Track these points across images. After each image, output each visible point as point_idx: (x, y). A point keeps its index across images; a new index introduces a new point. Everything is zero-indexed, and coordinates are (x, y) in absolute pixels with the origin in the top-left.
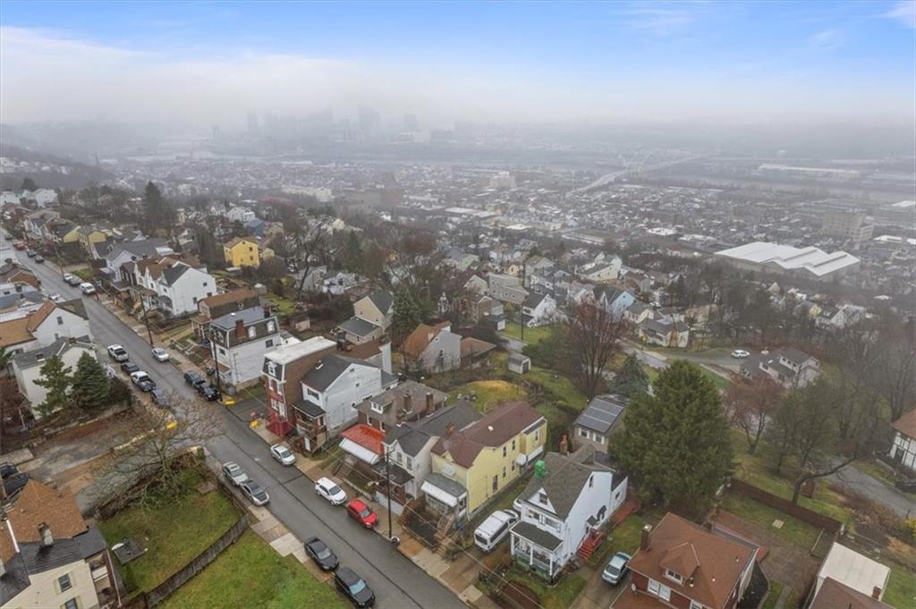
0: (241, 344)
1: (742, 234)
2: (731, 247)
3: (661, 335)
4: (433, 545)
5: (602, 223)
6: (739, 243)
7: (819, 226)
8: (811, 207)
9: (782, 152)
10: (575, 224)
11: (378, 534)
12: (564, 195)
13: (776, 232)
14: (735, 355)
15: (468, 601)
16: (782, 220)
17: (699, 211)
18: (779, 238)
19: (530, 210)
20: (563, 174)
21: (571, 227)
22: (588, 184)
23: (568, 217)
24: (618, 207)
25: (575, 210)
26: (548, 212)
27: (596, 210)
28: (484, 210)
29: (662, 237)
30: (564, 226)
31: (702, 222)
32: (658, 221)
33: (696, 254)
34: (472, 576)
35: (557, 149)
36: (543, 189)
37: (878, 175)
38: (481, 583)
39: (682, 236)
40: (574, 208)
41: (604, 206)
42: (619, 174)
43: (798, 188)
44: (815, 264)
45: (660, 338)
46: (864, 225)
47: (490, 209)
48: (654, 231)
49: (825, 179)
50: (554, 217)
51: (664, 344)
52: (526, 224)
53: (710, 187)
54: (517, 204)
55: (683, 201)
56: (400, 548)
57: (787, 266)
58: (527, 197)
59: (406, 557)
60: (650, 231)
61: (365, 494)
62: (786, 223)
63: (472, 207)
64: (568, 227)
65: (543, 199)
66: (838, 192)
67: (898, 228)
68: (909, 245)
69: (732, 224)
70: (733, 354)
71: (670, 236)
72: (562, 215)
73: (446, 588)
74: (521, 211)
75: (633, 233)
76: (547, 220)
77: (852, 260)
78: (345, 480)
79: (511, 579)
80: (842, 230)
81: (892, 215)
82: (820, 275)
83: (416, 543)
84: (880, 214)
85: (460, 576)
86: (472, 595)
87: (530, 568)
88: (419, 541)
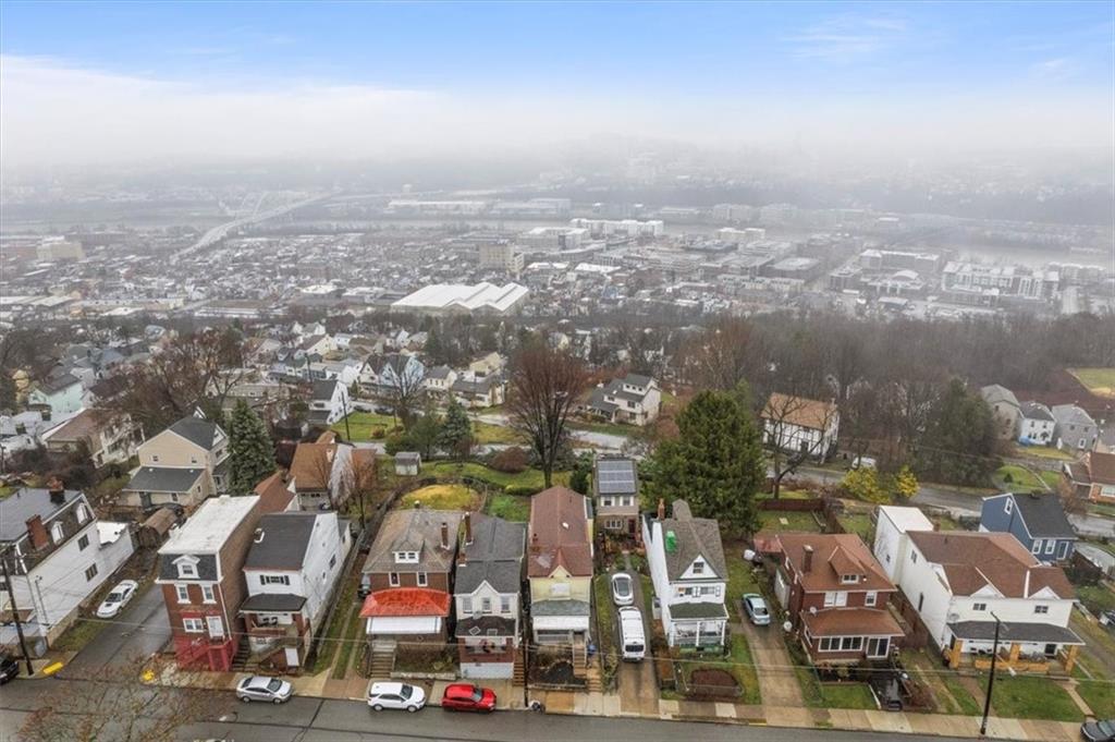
0: (44, 558)
1: (406, 280)
2: (404, 296)
3: (482, 395)
4: (582, 685)
5: (239, 290)
6: (411, 290)
7: (475, 261)
8: (459, 242)
9: (407, 186)
10: (202, 296)
11: (507, 711)
12: (168, 260)
13: (440, 272)
15: (674, 716)
16: (440, 258)
17: (349, 260)
18: (447, 278)
19: (126, 285)
20: (149, 232)
21: (198, 300)
22: (192, 244)
23: (190, 289)
24: (251, 268)
25: (193, 279)
26: (154, 285)
27: (224, 274)
28: (49, 295)
29: (323, 296)
30: (188, 301)
31: (359, 272)
32: (308, 278)
33: (369, 309)
34: (649, 691)
35: (124, 200)
36: (132, 256)
37: (504, 205)
38: (665, 692)
39: (345, 291)
40: (191, 275)
41: (231, 269)
42: (229, 226)
43: (439, 224)
44: (495, 299)
45: (481, 399)
46: (516, 255)
47: (57, 293)
48: (310, 290)
49: (457, 212)
50: (168, 291)
51: (486, 404)
52: (132, 307)
53: (347, 231)
54: (100, 280)
55: (324, 251)
56: (548, 709)
57: (471, 306)
58: (112, 269)
59: (566, 715)
60: (304, 291)
61: (438, 676)
62: (446, 261)
63: (24, 293)
64: (194, 302)
65: (138, 270)
66: (477, 224)
67: (542, 254)
68: (556, 269)
69: (393, 270)
71: (329, 294)
72: (178, 286)
73: (640, 718)
74: (111, 289)
75: (283, 297)
76: (159, 296)
77: (522, 291)
78: (393, 674)
79: (691, 670)
80: (499, 262)
81: (533, 242)
82: (502, 309)
83: (559, 695)
84: (523, 242)
85: (639, 698)
86: (669, 708)
87: (699, 649)
88: (561, 691)
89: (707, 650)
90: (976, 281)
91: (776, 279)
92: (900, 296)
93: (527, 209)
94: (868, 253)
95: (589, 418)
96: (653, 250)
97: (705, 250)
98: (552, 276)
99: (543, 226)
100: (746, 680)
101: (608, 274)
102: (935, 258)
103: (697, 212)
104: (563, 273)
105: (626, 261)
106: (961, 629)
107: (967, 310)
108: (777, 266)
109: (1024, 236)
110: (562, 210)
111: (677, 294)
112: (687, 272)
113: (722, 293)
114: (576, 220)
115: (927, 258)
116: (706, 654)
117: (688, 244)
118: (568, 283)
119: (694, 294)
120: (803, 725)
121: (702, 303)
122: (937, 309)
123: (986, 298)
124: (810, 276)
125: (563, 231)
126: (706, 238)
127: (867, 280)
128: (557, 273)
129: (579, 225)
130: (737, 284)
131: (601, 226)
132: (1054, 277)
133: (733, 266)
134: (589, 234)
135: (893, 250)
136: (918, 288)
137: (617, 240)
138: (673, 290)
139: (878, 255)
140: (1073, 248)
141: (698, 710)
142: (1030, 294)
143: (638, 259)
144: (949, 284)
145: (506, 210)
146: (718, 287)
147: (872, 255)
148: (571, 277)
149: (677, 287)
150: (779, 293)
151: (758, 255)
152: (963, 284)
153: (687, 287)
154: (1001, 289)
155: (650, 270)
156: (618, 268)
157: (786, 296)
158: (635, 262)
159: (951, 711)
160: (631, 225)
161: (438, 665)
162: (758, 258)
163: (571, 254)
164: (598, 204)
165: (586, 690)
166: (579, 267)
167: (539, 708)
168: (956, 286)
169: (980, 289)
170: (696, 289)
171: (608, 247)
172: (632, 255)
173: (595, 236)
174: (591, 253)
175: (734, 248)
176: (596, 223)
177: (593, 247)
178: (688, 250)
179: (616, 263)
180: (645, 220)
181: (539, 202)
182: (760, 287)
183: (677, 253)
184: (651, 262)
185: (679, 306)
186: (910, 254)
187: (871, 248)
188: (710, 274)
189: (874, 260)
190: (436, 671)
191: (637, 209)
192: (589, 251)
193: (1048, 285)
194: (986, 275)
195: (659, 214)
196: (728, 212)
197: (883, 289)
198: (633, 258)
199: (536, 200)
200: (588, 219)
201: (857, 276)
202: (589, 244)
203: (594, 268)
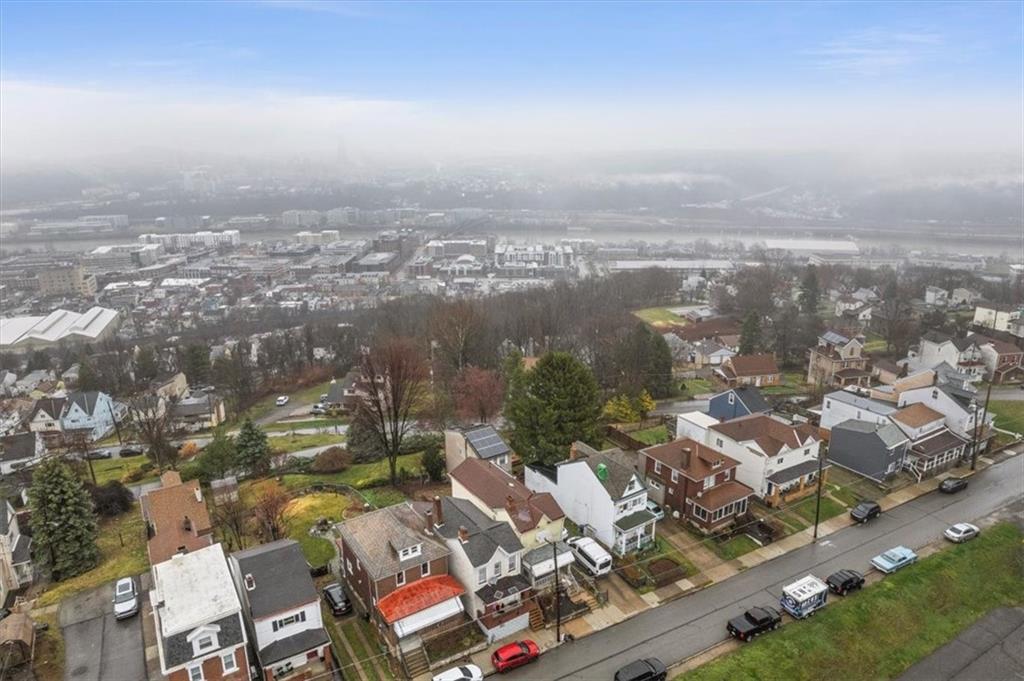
4: (583, 609)
7: (32, 289)
11: (546, 652)
14: (282, 403)
15: (659, 603)
34: (629, 593)
37: (46, 225)
38: (640, 589)
44: (83, 326)
46: (86, 277)
57: (51, 337)
59: (593, 634)
61: (472, 650)
67: (116, 273)
68: (138, 287)
70: (278, 403)
73: (640, 614)
77: (110, 315)
78: (432, 667)
79: (646, 567)
80: (65, 286)
81: (99, 261)
82: (95, 336)
83: (574, 623)
84: (88, 263)
85: (627, 601)
86: (652, 599)
87: (641, 549)
88: (573, 619)
89: (646, 548)
90: (519, 258)
91: (364, 273)
92: (467, 276)
93: (77, 228)
94: (432, 243)
95: (334, 414)
96: (238, 259)
97: (290, 254)
98: (138, 296)
99: (109, 244)
100: (681, 560)
101: (200, 286)
102: (484, 243)
103: (267, 220)
104: (149, 290)
105: (213, 272)
106: (775, 478)
107: (520, 281)
108: (363, 262)
109: (537, 221)
110: (118, 227)
111: (279, 297)
112: (281, 276)
113: (321, 291)
114: (144, 236)
115: (479, 243)
116: (647, 551)
117: (270, 250)
118: (159, 300)
119: (295, 296)
120: (732, 574)
121: (306, 303)
122: (498, 283)
123: (530, 270)
124: (391, 267)
125: (134, 248)
126: (285, 243)
127: (439, 266)
128: (142, 291)
129: (150, 241)
130: (332, 282)
131: (174, 240)
132: (569, 250)
133: (322, 266)
134: (163, 249)
135: (449, 239)
136: (480, 268)
137: (195, 252)
138: (274, 293)
139: (441, 245)
140: (569, 228)
141: (669, 592)
142: (557, 264)
143: (226, 268)
144: (501, 262)
145: (49, 230)
146: (315, 286)
147: (436, 245)
148: (160, 293)
149: (277, 290)
150: (372, 286)
151: (340, 254)
152: (511, 261)
153: (287, 289)
154: (539, 263)
155: (244, 278)
156: (208, 279)
157: (378, 287)
158: (224, 272)
159: (793, 533)
160: (207, 237)
161: (467, 642)
162: (342, 257)
163: (151, 271)
164: (162, 219)
165: (589, 611)
166: (165, 283)
167: (570, 638)
168: (507, 264)
169: (524, 264)
170: (294, 290)
171: (190, 260)
172: (219, 265)
173: (172, 250)
174: (173, 267)
175: (316, 249)
176: (168, 237)
177: (174, 261)
178: (273, 255)
179: (203, 275)
180: (221, 231)
181: (88, 220)
182: (352, 282)
183: (264, 259)
184: (241, 269)
185: (286, 309)
186: (464, 242)
187: (434, 239)
188: (302, 275)
189: (438, 248)
190: (468, 648)
191: (205, 220)
192: (170, 266)
193: (567, 256)
194: (524, 252)
195: (229, 224)
196: (297, 218)
197: (453, 272)
198: (221, 268)
199: (86, 218)
200: (157, 234)
201: (429, 265)
202: (167, 259)
203: (183, 282)
